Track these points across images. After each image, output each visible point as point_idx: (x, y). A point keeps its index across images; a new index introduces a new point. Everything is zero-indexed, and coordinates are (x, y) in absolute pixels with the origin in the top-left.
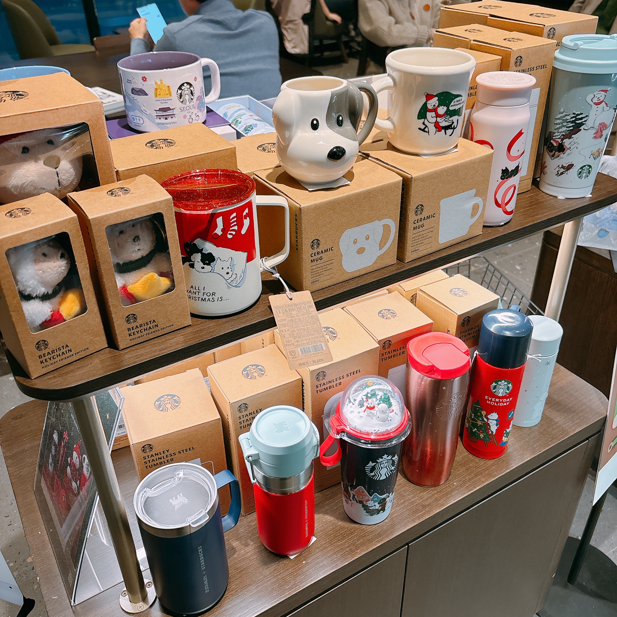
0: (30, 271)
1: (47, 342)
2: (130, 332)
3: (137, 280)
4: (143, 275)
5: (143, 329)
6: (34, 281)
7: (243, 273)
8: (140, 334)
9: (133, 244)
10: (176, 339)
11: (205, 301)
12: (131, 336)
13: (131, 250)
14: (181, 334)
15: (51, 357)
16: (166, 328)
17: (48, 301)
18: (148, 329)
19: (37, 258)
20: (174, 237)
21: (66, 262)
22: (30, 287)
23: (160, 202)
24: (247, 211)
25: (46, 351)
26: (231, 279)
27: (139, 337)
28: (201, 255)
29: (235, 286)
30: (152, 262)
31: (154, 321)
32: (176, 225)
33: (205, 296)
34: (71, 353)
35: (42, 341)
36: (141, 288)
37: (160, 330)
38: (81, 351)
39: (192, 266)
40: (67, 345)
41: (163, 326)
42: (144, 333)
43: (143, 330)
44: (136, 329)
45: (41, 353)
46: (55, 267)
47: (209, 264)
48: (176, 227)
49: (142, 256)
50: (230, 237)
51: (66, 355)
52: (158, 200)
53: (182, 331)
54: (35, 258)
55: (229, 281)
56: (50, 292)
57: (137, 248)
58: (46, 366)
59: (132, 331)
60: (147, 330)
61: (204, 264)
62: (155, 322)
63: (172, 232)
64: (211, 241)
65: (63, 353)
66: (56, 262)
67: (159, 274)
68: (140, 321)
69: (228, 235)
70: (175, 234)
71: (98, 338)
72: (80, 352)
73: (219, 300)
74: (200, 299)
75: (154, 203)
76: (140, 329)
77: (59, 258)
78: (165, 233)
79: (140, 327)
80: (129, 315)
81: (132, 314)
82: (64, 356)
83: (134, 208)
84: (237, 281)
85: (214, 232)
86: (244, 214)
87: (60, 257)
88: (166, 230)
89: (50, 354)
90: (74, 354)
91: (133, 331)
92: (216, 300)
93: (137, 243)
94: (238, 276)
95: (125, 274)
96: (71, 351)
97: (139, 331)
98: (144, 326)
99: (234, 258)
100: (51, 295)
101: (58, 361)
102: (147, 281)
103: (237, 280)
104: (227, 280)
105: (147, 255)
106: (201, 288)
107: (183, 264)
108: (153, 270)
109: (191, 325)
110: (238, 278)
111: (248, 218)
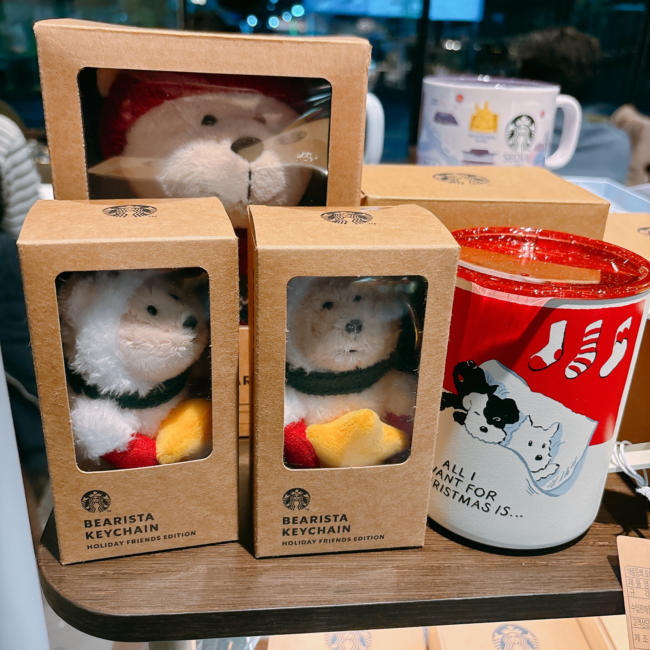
0: (106, 336)
1: (108, 496)
2: (286, 527)
3: (333, 417)
4: (348, 409)
5: (317, 528)
6: (110, 360)
7: (573, 468)
8: (307, 537)
9: (343, 334)
10: (379, 571)
11: (468, 504)
12: (288, 535)
13: (337, 348)
14: (396, 564)
15: (110, 531)
16: (366, 538)
17: (134, 411)
18: (327, 531)
19: (133, 313)
20: (438, 341)
21: (192, 337)
22: (98, 371)
23: (430, 253)
24: (627, 324)
25: (103, 516)
26: (543, 474)
27: (304, 542)
28: (487, 399)
29: (547, 493)
30: (377, 387)
31: (344, 517)
32: (450, 315)
33: (471, 494)
34: (154, 534)
35: (99, 492)
36: (334, 438)
37: (352, 539)
38: (179, 534)
39: (460, 418)
40: (149, 515)
41: (360, 534)
42: (317, 537)
43: (316, 531)
44: (301, 523)
45: (92, 517)
46: (164, 342)
47: (500, 426)
48: (450, 320)
49: (357, 368)
50: (570, 374)
51: (144, 535)
52: (426, 247)
53: (399, 556)
54: (126, 311)
55: (536, 476)
56: (143, 393)
57: (350, 346)
58: (97, 546)
59: (291, 526)
60: (324, 533)
61: (489, 422)
62: (346, 520)
63: (437, 330)
64: (521, 374)
65: (138, 529)
66: (170, 330)
67: (385, 415)
68: (313, 509)
69: (567, 369)
70: (443, 336)
71: (220, 518)
72: (177, 536)
73: (499, 512)
74: (458, 497)
75: (415, 252)
76: (309, 525)
77: (180, 324)
78: (421, 328)
79: (311, 522)
80: (294, 490)
81: (300, 490)
82: (138, 536)
83: (364, 251)
84: (554, 482)
85: (537, 354)
86: (621, 329)
87: (184, 325)
88: (425, 322)
89: (111, 524)
90: (162, 537)
91: (295, 526)
92: (493, 509)
93: (352, 335)
94: (563, 469)
95: (313, 396)
96: (156, 529)
97: (307, 530)
98: (321, 521)
99: (563, 428)
100: (142, 399)
101: (125, 543)
102: (353, 424)
103: (555, 479)
104: (532, 473)
105: (369, 369)
106: (467, 474)
107: (442, 408)
108: (373, 404)
109: (421, 547)
110: (560, 474)
111: (625, 341)
